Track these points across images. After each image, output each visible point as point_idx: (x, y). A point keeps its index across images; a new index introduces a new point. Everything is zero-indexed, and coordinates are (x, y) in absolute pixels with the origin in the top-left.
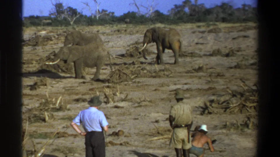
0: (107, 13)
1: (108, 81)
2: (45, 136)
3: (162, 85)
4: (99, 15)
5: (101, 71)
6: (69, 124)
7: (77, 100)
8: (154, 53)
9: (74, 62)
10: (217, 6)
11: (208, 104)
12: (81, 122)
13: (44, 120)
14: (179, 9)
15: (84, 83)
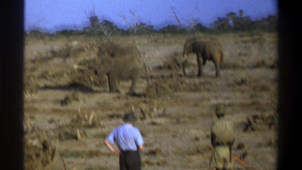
0: (146, 26)
1: (145, 95)
2: (77, 155)
3: (202, 100)
4: (137, 29)
5: (137, 85)
6: (102, 142)
7: (111, 117)
8: (194, 65)
9: (108, 74)
10: (264, 19)
11: (252, 120)
12: (115, 139)
13: (76, 138)
14: (223, 22)
15: (119, 97)
